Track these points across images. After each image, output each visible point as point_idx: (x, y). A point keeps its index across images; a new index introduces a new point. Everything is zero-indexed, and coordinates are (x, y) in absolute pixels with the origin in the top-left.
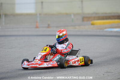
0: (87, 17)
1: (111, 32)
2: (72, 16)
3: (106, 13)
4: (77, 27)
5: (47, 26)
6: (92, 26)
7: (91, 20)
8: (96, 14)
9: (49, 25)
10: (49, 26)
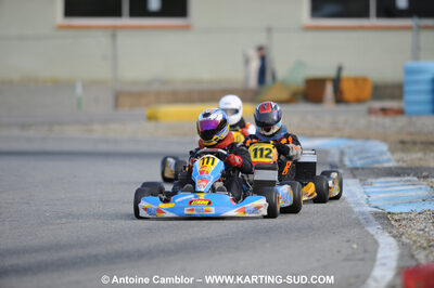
0: (130, 94)
2: (79, 90)
4: (97, 127)
6: (151, 125)
7: (148, 104)
8: (165, 82)
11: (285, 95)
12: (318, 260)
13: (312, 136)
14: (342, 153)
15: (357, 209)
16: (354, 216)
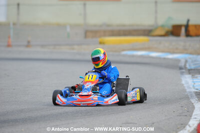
0: (92, 32)
1: (133, 56)
2: (68, 29)
3: (124, 26)
4: (76, 47)
5: (26, 43)
6: (101, 46)
7: (100, 36)
8: (108, 26)
9: (29, 42)
10: (28, 45)
11: (163, 33)
12: (166, 116)
13: (173, 53)
14: (186, 61)
15: (188, 90)
16: (186, 94)
